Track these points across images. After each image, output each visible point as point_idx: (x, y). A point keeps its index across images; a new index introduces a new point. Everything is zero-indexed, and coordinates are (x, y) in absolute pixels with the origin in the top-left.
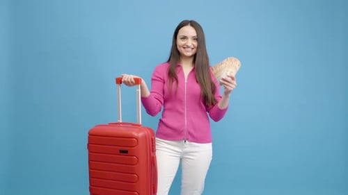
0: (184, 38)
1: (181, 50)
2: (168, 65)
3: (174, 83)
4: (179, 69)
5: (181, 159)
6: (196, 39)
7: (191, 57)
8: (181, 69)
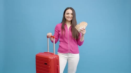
0: (68, 14)
1: (67, 18)
2: (61, 24)
3: (64, 31)
4: (65, 25)
5: (68, 60)
6: (72, 14)
7: (70, 21)
8: (66, 26)
